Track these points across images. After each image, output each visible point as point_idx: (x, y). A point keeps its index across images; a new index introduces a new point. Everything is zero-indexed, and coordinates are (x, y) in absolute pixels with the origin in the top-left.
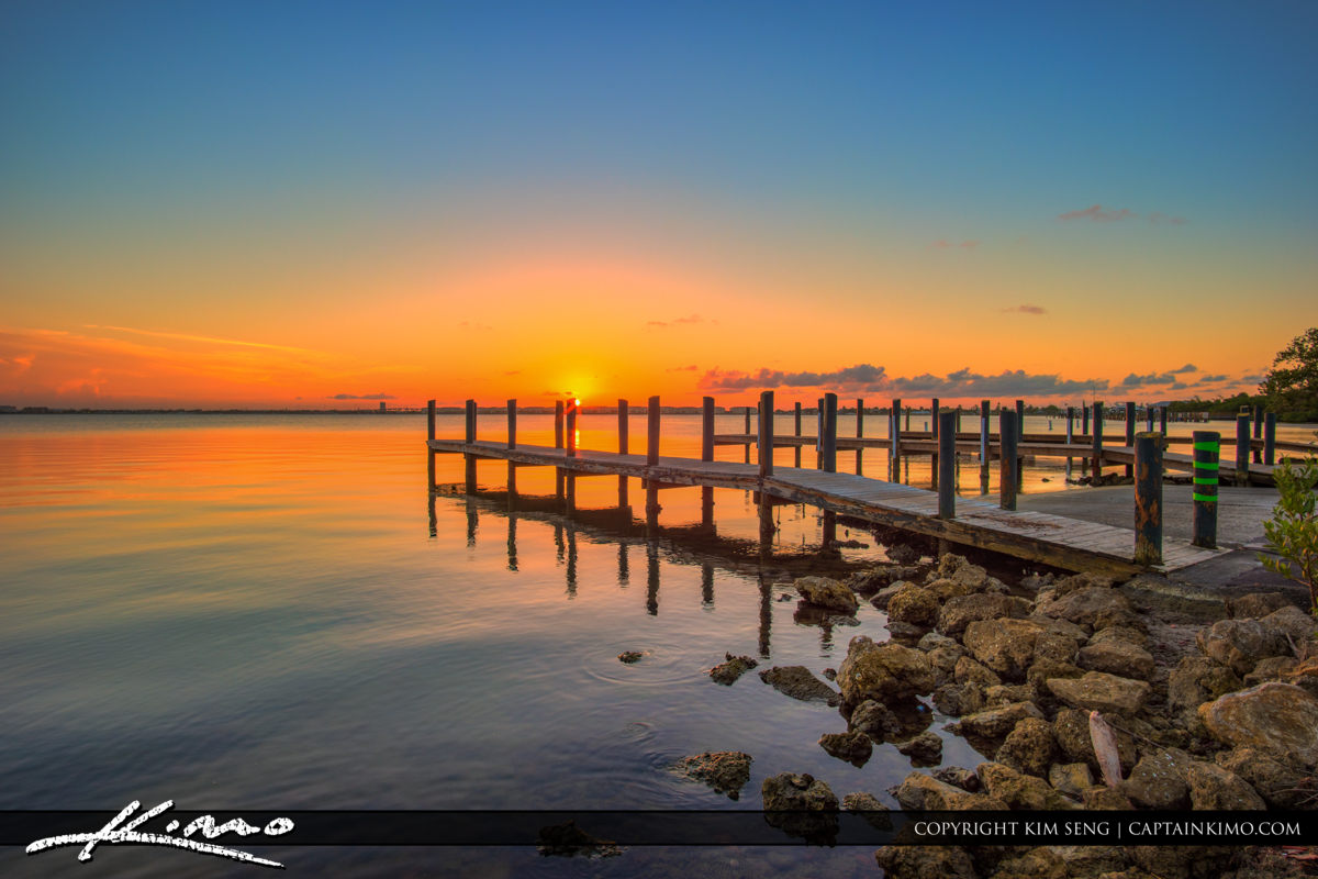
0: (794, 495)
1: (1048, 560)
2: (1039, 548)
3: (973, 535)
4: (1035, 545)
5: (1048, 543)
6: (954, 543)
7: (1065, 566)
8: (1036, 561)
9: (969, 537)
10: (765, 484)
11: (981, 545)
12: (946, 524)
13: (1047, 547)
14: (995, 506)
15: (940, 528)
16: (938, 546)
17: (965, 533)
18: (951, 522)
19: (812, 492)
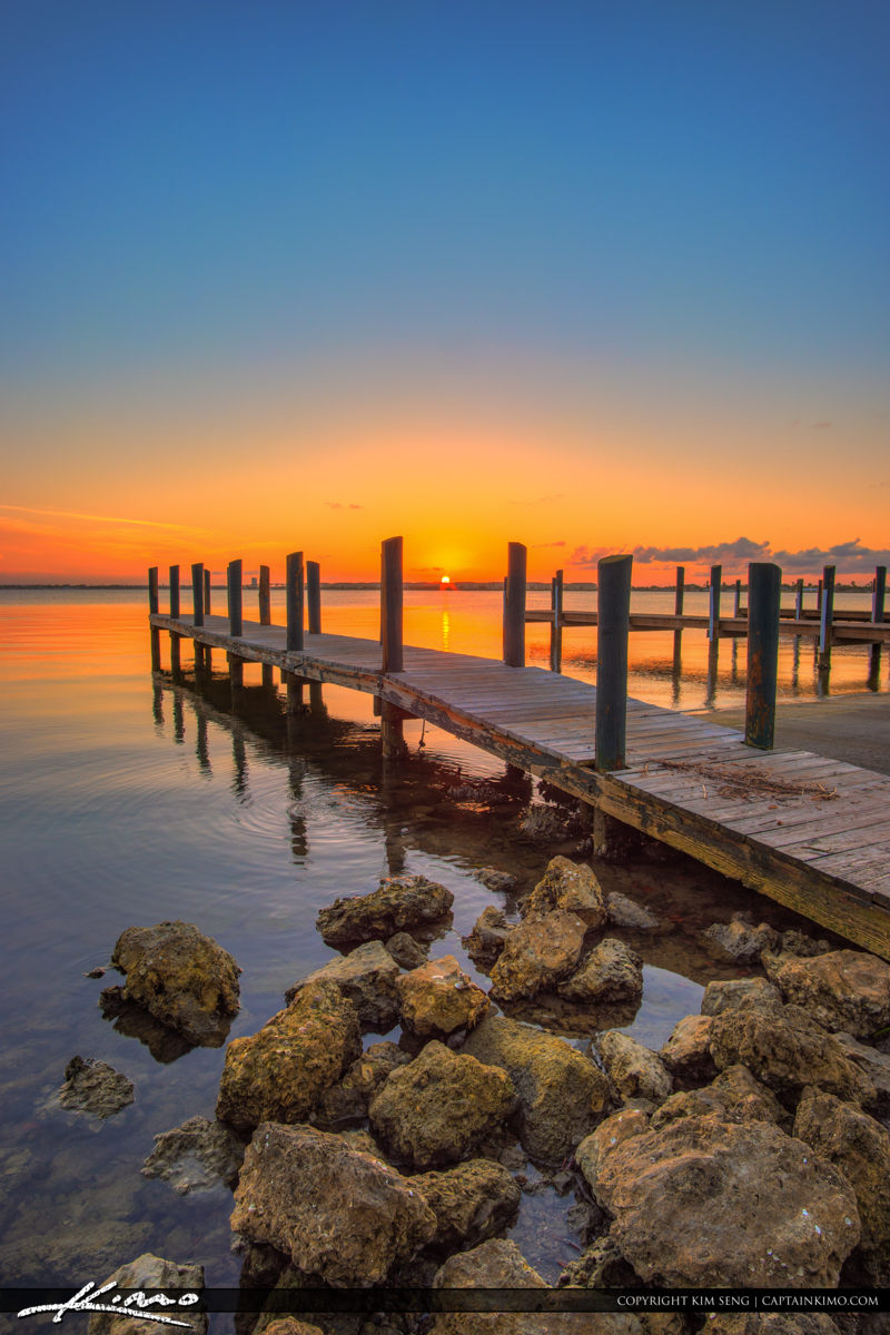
0: (415, 707)
1: (769, 888)
2: (753, 858)
3: (641, 809)
4: (746, 849)
5: (772, 851)
6: (612, 818)
7: (810, 911)
8: (747, 885)
9: (634, 811)
10: (386, 685)
11: (653, 832)
12: (601, 781)
13: (768, 860)
14: (733, 738)
15: (592, 788)
16: (592, 820)
17: (629, 802)
18: (609, 778)
19: (434, 703)
